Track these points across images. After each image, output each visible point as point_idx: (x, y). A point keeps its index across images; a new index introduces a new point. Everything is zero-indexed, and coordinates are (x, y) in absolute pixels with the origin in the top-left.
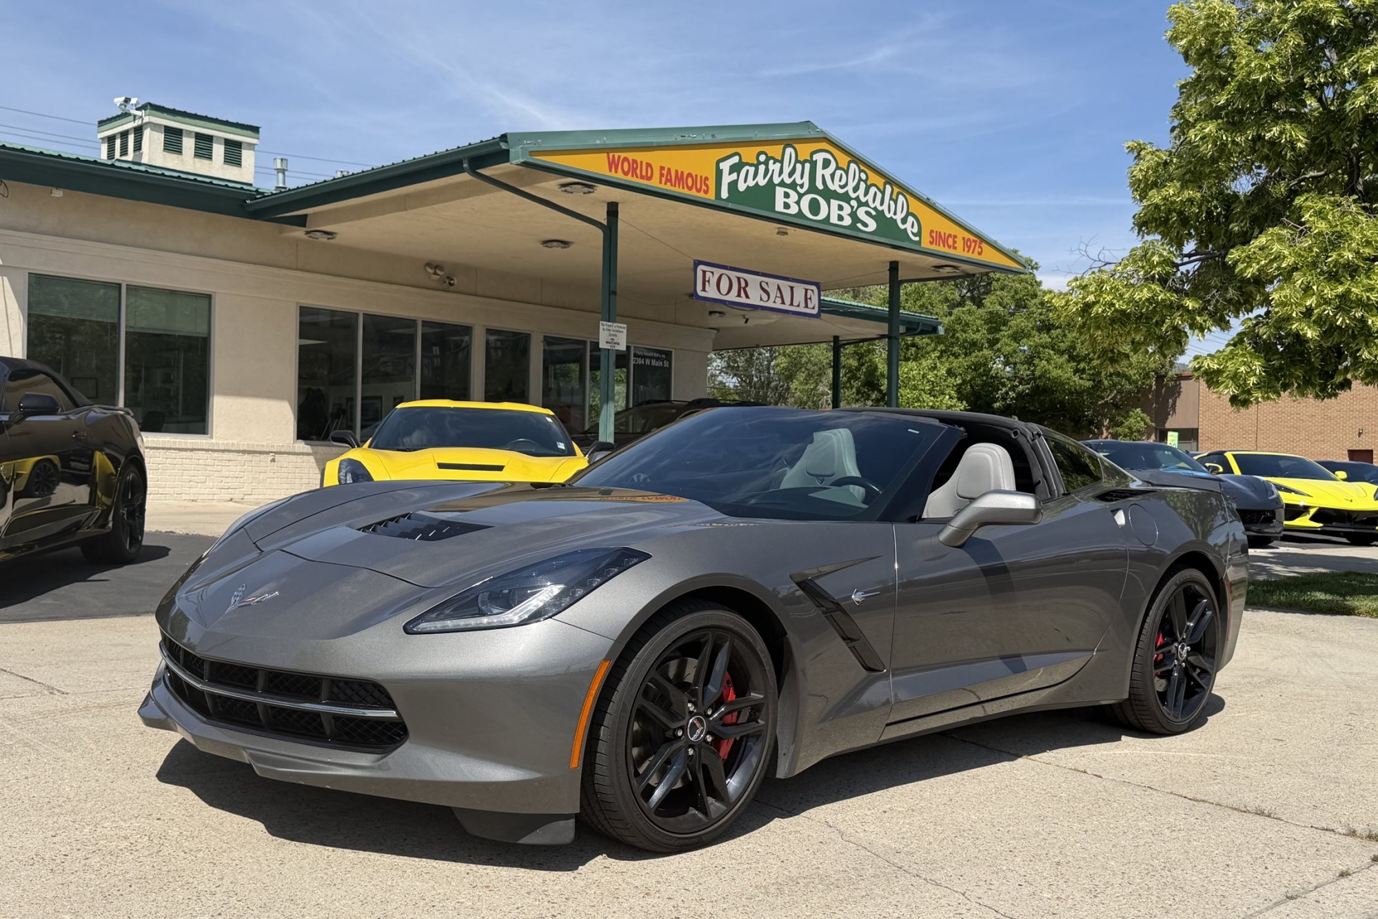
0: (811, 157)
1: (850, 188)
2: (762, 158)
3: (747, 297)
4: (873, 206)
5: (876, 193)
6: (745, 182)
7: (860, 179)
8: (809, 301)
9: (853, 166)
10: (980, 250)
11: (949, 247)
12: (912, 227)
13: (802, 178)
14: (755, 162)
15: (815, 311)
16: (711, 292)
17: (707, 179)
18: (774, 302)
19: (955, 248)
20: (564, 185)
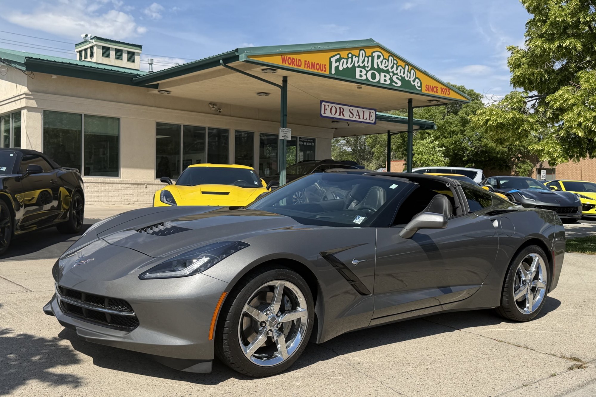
0: (372, 54)
1: (389, 68)
2: (350, 55)
3: (343, 116)
4: (400, 75)
5: (401, 69)
6: (342, 66)
7: (394, 63)
8: (371, 117)
9: (391, 58)
10: (448, 93)
11: (435, 92)
12: (418, 83)
13: (368, 63)
14: (347, 57)
15: (374, 122)
16: (328, 114)
18: (356, 118)
19: (437, 92)
20: (263, 70)
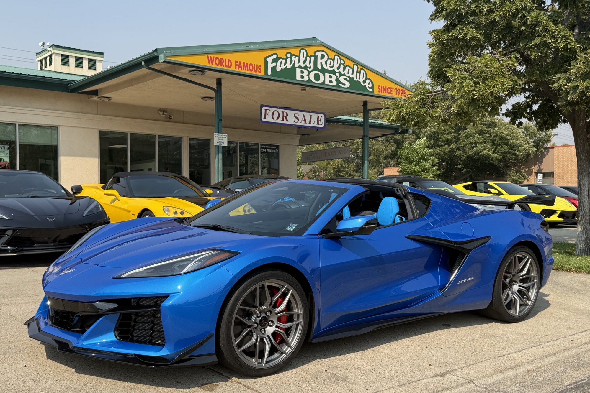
0: (315, 54)
1: (335, 68)
2: (289, 55)
3: (287, 120)
4: (347, 75)
5: (349, 70)
6: (280, 66)
7: (341, 63)
8: (319, 121)
9: (337, 57)
10: (405, 94)
11: (389, 93)
12: (369, 84)
13: (310, 63)
14: (285, 57)
15: (323, 126)
16: (269, 119)
17: (260, 66)
18: (301, 123)
19: (392, 94)
20: (190, 71)
